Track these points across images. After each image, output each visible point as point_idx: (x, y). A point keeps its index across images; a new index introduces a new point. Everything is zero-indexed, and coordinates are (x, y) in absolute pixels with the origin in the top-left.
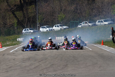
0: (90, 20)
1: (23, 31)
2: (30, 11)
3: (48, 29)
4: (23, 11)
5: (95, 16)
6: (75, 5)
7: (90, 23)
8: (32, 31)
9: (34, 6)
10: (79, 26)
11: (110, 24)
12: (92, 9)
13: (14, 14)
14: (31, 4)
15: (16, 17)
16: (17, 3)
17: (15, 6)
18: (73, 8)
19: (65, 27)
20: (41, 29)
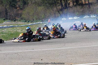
0: (88, 15)
1: (62, 19)
2: (65, 11)
3: (72, 18)
4: (62, 11)
5: (90, 14)
6: (83, 9)
7: (88, 16)
8: (66, 19)
9: (66, 9)
10: (84, 17)
11: (96, 17)
12: (89, 11)
13: (59, 12)
14: (65, 9)
15: (59, 13)
16: (60, 8)
17: (59, 9)
18: (82, 10)
19: (78, 18)
20: (69, 18)
